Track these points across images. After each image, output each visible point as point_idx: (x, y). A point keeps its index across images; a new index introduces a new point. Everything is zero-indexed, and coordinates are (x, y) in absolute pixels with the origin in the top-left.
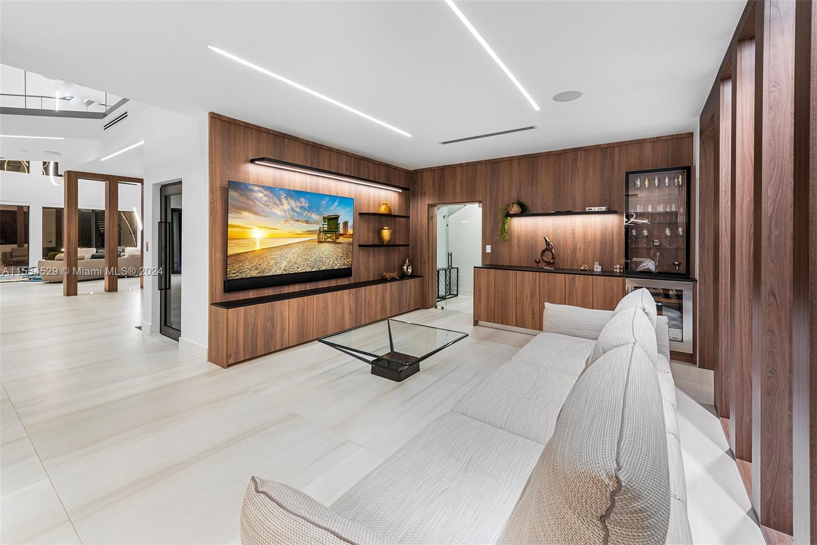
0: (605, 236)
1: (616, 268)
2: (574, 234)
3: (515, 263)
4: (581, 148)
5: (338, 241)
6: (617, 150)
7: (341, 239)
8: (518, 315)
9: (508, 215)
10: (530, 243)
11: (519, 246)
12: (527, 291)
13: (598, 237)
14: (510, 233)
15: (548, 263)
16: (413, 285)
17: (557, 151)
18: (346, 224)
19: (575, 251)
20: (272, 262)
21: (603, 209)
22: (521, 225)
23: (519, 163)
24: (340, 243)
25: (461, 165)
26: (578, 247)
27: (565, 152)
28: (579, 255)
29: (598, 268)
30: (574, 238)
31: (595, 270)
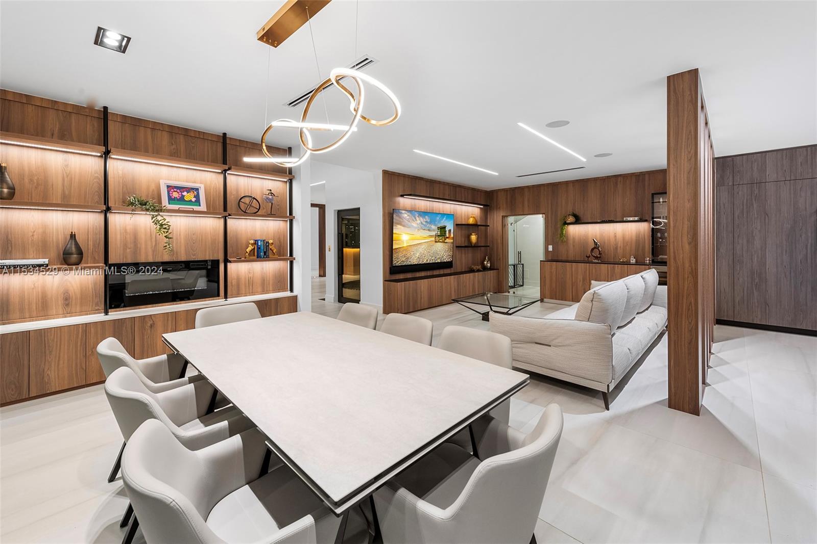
0: (639, 237)
1: (647, 260)
2: (615, 236)
3: (571, 258)
4: (620, 175)
5: (446, 241)
6: (647, 176)
7: (447, 240)
8: (574, 294)
9: (565, 223)
10: (583, 242)
11: (574, 246)
12: (580, 277)
13: (634, 238)
14: (567, 237)
15: (596, 258)
16: (492, 275)
17: (603, 177)
18: (450, 231)
19: (616, 248)
20: (412, 253)
21: (636, 219)
22: (575, 231)
23: (573, 186)
24: (446, 243)
25: (528, 187)
26: (619, 246)
27: (608, 177)
28: (620, 251)
29: (633, 261)
30: (616, 239)
31: (631, 262)
